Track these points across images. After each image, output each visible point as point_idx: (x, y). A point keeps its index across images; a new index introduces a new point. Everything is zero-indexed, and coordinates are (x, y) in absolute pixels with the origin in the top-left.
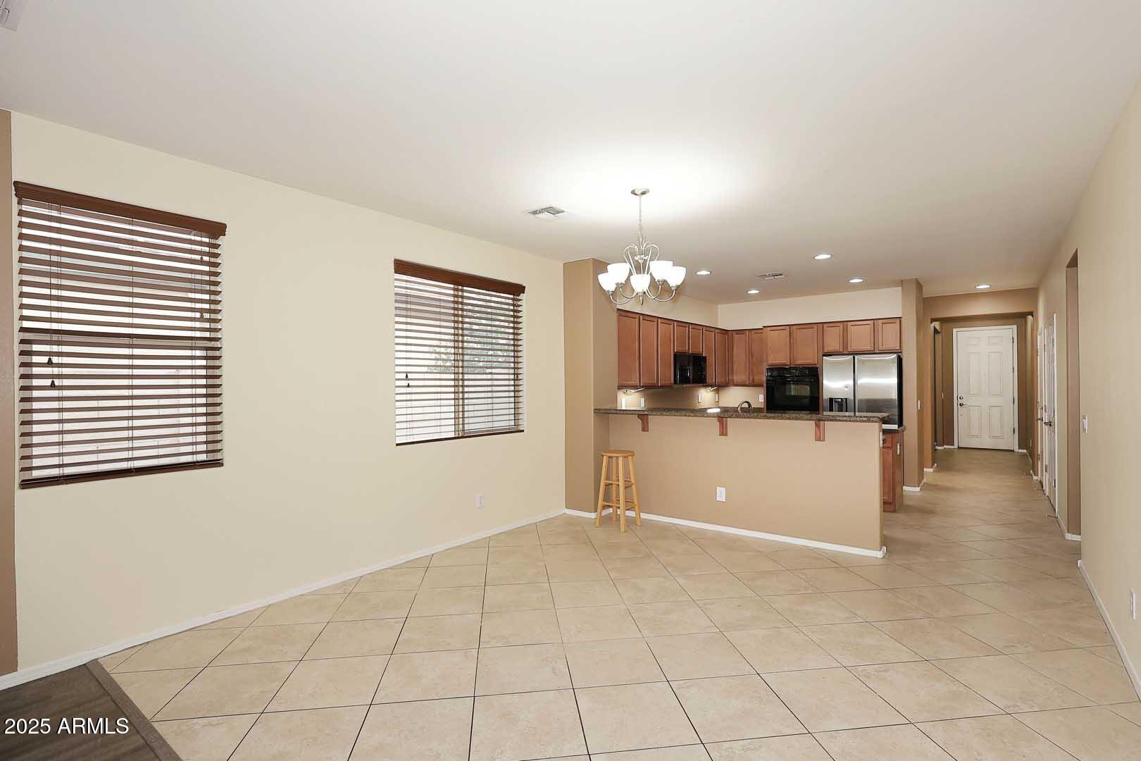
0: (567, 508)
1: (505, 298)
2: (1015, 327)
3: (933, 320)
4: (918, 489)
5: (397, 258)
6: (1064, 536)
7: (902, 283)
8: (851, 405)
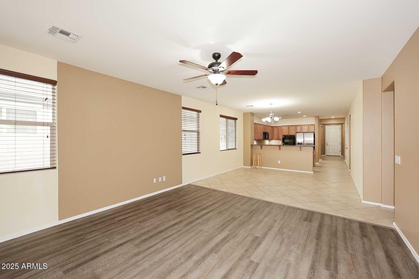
0: (244, 166)
1: (233, 121)
2: (341, 126)
3: (321, 124)
4: (318, 163)
5: (221, 114)
6: (348, 170)
7: (315, 116)
8: (303, 144)
